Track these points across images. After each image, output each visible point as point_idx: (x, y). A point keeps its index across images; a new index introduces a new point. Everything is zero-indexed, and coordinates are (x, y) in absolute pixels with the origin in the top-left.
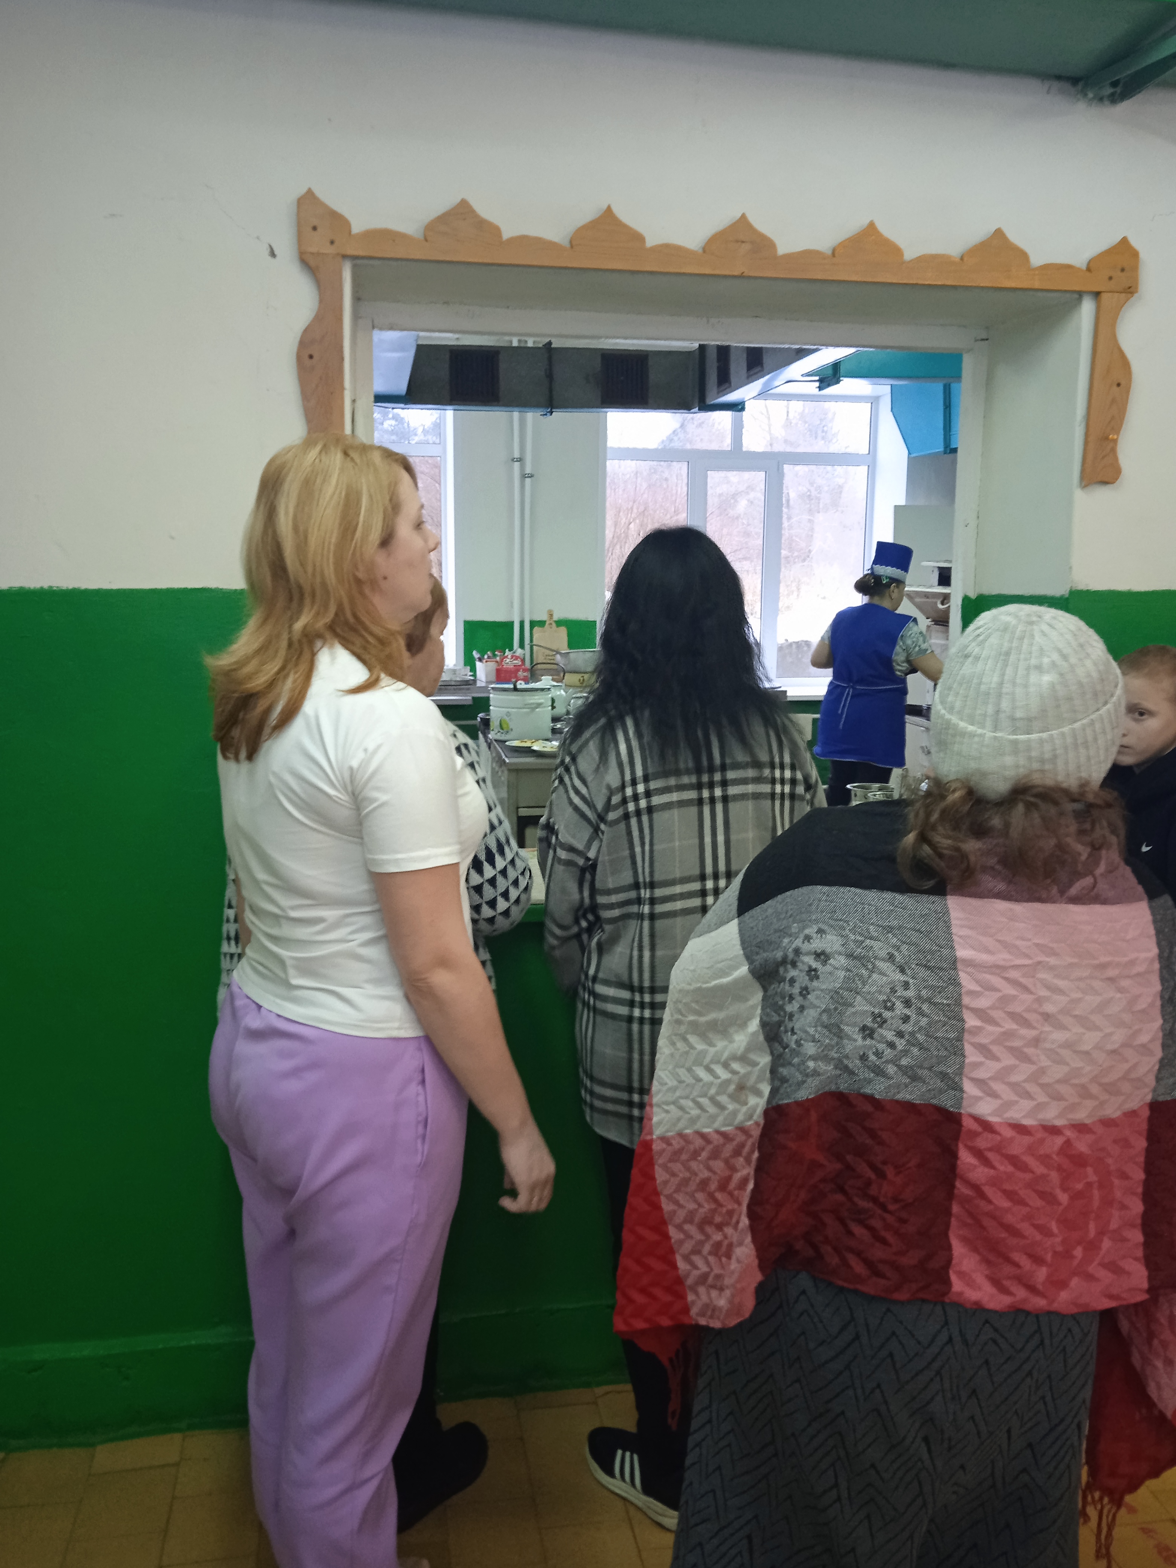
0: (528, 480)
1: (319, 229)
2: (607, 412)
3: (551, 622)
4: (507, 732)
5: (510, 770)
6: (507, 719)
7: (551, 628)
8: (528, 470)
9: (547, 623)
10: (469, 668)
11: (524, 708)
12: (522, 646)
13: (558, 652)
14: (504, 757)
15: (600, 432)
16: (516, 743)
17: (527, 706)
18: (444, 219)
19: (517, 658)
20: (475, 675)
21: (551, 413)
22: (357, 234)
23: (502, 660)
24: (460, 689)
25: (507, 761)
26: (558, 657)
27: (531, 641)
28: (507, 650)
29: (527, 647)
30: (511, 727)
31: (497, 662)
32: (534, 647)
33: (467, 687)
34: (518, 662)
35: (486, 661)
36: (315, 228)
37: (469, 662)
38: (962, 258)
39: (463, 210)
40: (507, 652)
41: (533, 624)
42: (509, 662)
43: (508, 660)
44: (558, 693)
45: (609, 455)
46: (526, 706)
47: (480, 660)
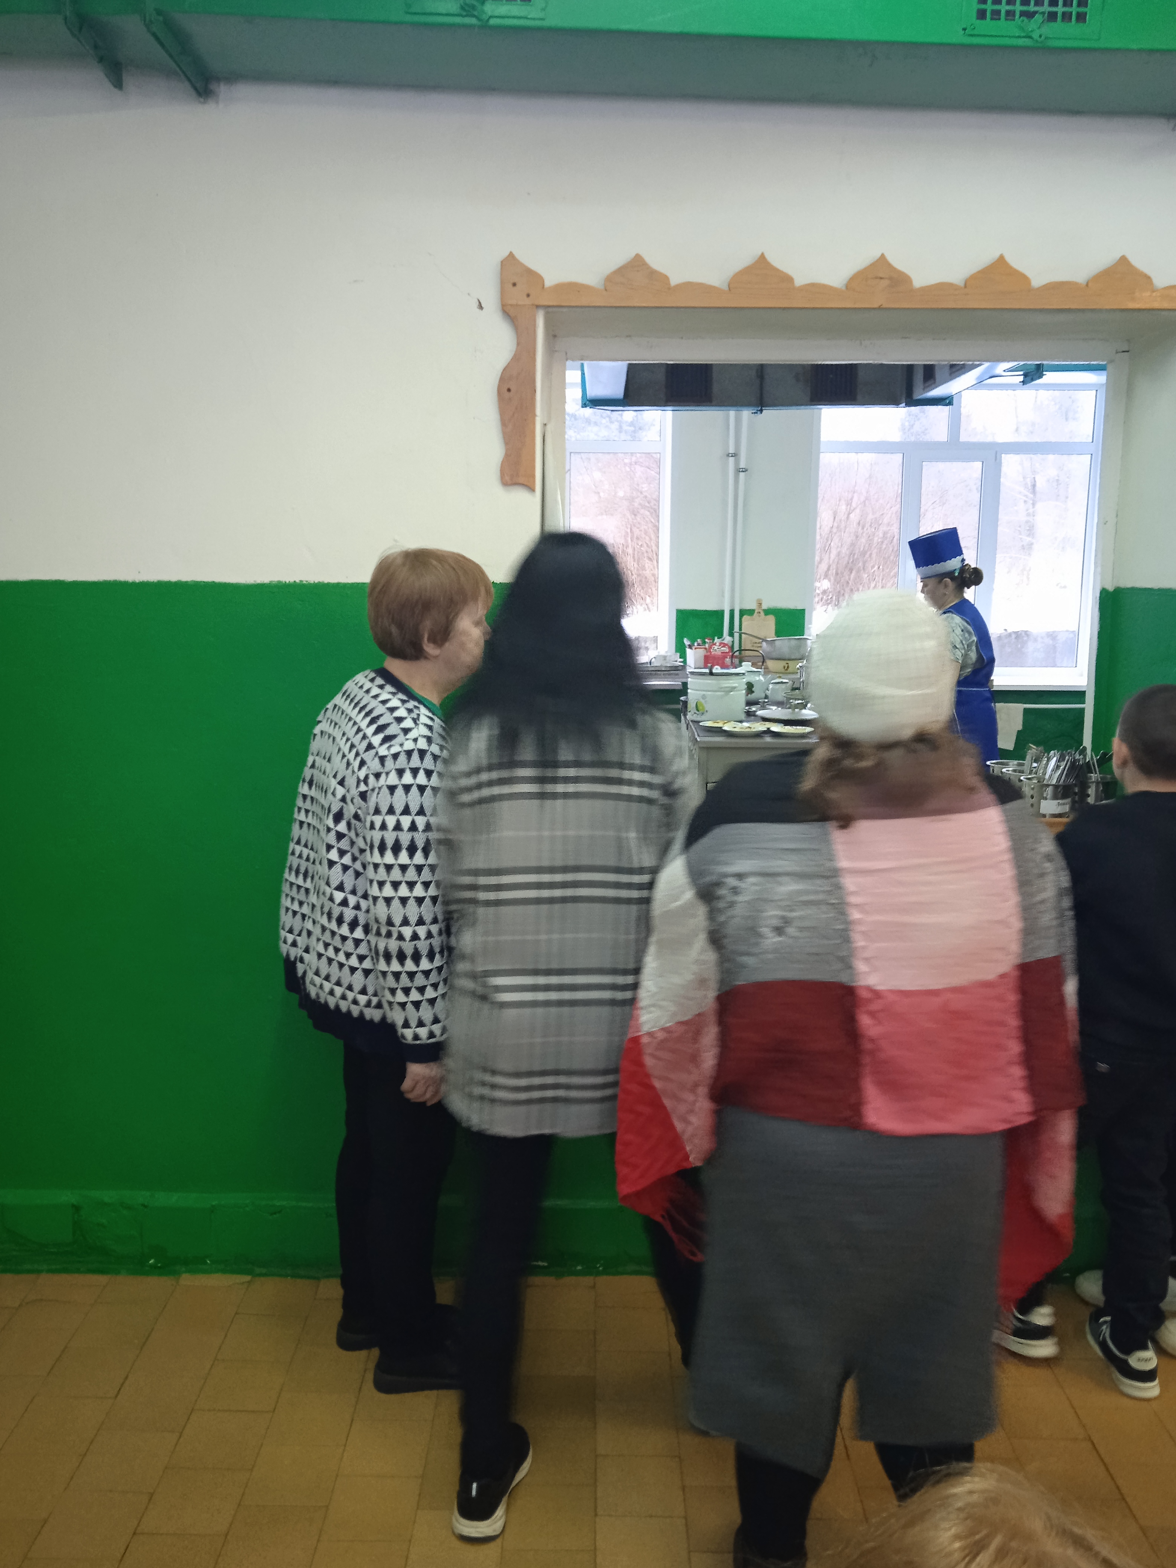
0: (742, 474)
1: (517, 286)
2: (821, 409)
3: (760, 610)
4: (703, 714)
5: (701, 748)
6: (702, 701)
7: (759, 616)
8: (742, 465)
9: (756, 611)
10: (678, 654)
11: (718, 691)
12: (731, 634)
13: (764, 640)
14: (696, 737)
15: (813, 429)
16: (709, 724)
17: (722, 689)
18: (621, 271)
19: (725, 645)
20: (685, 662)
21: (761, 411)
22: (550, 288)
23: (710, 648)
24: (670, 674)
25: (698, 739)
26: (764, 644)
27: (740, 629)
28: (716, 638)
29: (736, 635)
30: (707, 709)
31: (706, 649)
32: (743, 635)
33: (676, 672)
34: (726, 649)
35: (696, 648)
36: (514, 285)
37: (681, 649)
38: (1087, 285)
39: (637, 263)
40: (716, 640)
41: (742, 613)
42: (717, 649)
43: (716, 647)
44: (757, 679)
45: (822, 449)
46: (720, 689)
47: (690, 647)
